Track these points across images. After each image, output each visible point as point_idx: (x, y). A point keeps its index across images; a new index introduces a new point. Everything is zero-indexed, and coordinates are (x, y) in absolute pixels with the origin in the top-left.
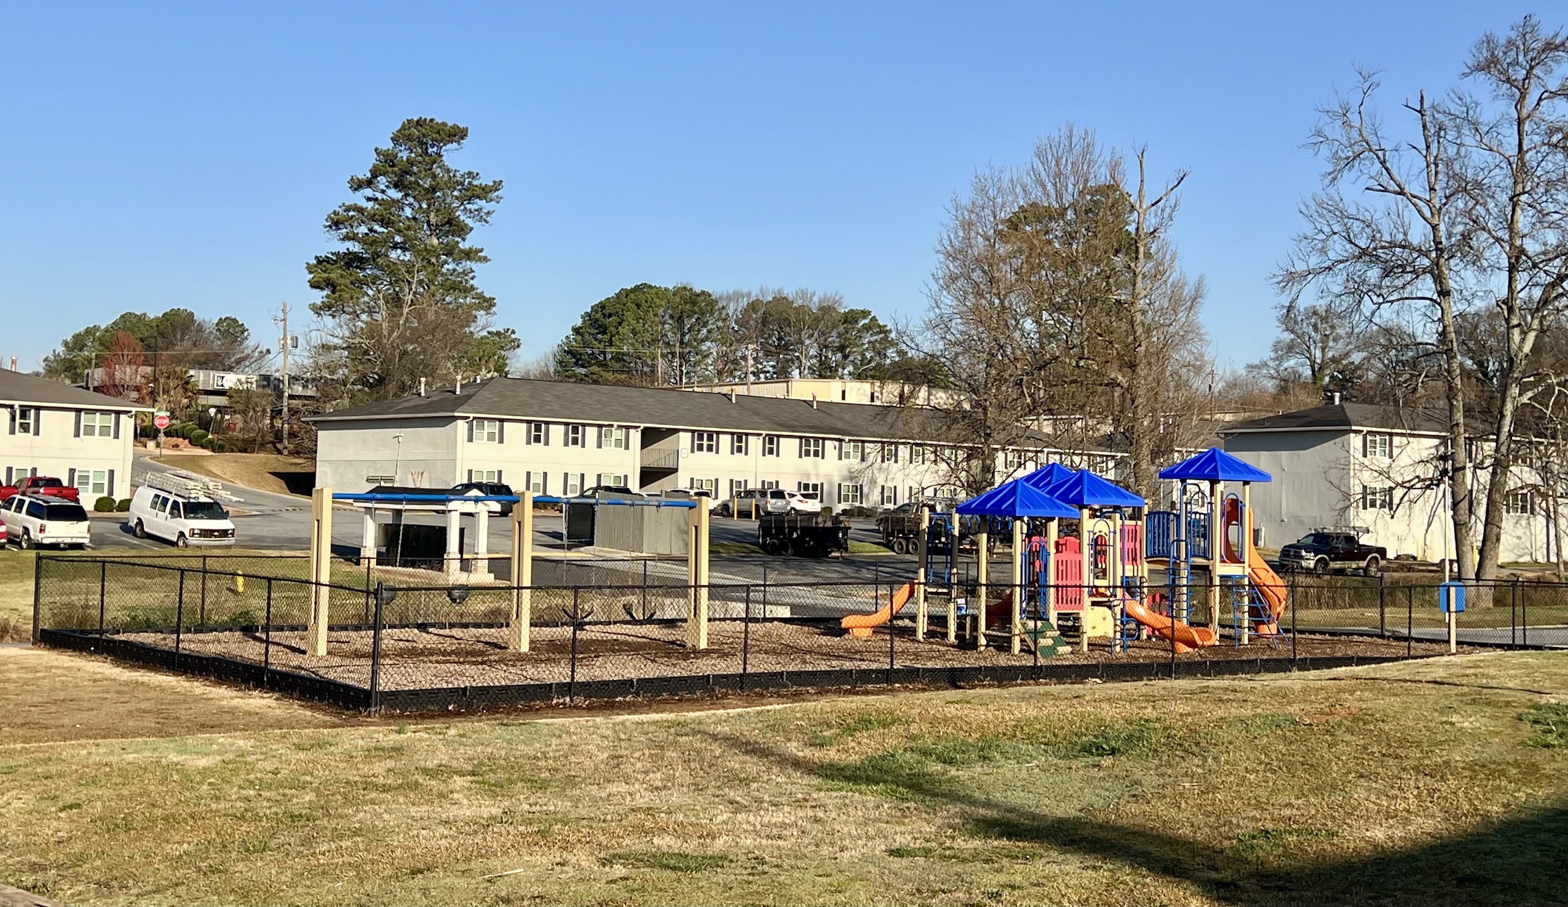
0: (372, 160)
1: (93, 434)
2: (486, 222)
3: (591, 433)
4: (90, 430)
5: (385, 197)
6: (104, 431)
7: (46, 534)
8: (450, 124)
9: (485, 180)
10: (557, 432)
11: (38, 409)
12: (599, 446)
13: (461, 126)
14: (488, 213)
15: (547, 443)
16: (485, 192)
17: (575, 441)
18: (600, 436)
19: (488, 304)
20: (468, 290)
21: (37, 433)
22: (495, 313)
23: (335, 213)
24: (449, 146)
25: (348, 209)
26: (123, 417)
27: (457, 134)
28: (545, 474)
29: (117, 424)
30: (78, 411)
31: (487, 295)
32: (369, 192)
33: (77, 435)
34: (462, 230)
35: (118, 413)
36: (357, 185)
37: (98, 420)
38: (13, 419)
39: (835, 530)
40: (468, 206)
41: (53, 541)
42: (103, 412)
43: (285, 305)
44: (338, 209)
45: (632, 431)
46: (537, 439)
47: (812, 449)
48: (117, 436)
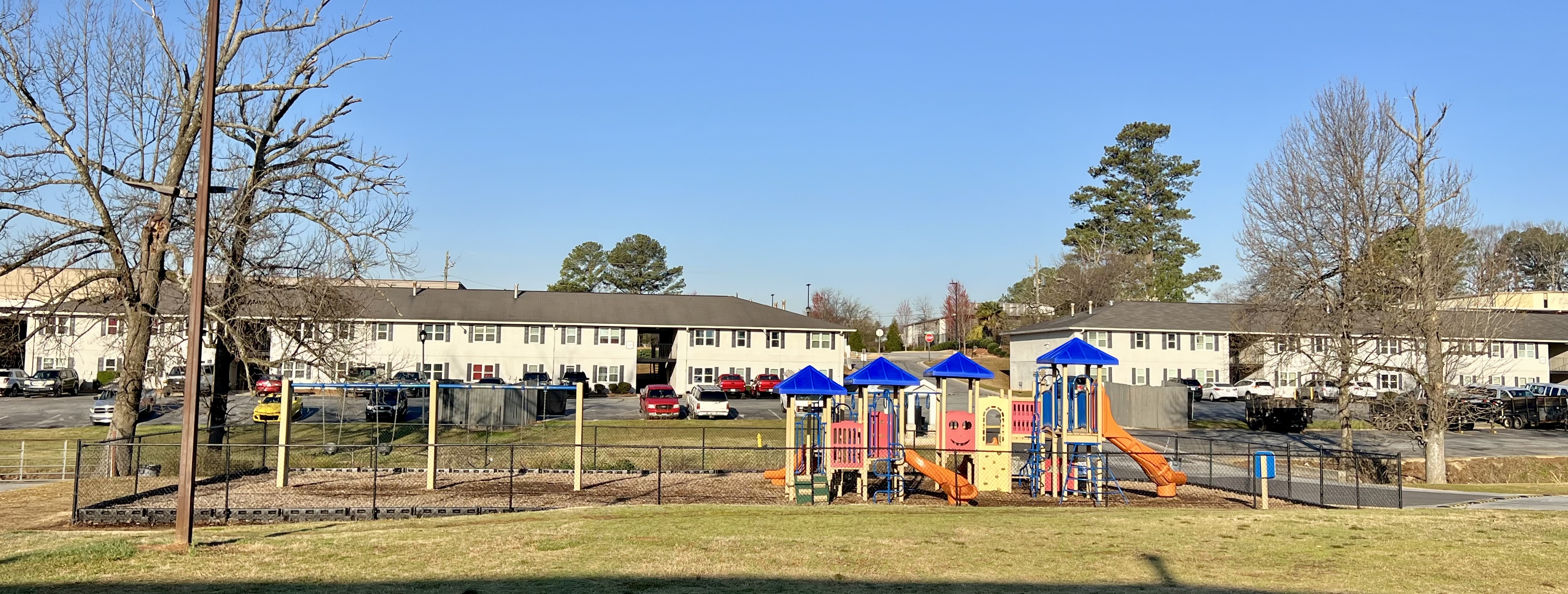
0: (1103, 155)
1: (818, 346)
2: (1188, 190)
3: (1185, 340)
4: (816, 345)
5: (1114, 179)
6: (825, 344)
7: (701, 409)
8: (1158, 124)
9: (1186, 161)
10: (1156, 340)
11: (783, 332)
12: (1193, 348)
13: (1165, 125)
14: (1190, 184)
15: (1148, 347)
16: (1188, 169)
17: (1172, 345)
18: (1193, 342)
19: (1193, 248)
20: (1177, 239)
21: (783, 347)
22: (1200, 255)
23: (1076, 193)
24: (1158, 140)
25: (1086, 190)
26: (837, 336)
27: (1163, 131)
28: (1148, 370)
29: (833, 340)
30: (808, 332)
31: (1195, 242)
32: (1103, 177)
33: (808, 347)
34: (1170, 197)
35: (833, 333)
36: (1097, 173)
37: (820, 338)
38: (768, 338)
39: (1299, 411)
40: (1175, 180)
41: (705, 414)
42: (824, 333)
43: (1036, 258)
44: (1078, 191)
45: (1220, 337)
46: (1140, 344)
47: (1389, 347)
48: (833, 348)
